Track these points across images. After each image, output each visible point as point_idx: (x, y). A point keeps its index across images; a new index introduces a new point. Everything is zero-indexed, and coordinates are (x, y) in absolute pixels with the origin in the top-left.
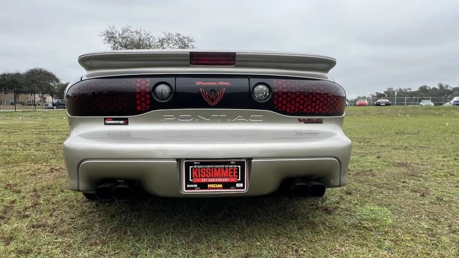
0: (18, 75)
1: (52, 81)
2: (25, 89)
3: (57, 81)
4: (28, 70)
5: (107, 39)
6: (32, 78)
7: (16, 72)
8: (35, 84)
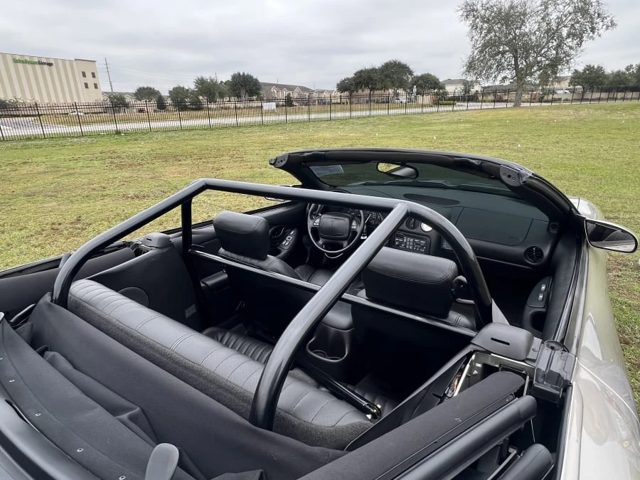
0: (374, 70)
1: (406, 74)
2: (379, 86)
3: (411, 73)
4: (383, 64)
5: (465, 14)
6: (385, 73)
7: (371, 67)
8: (388, 79)
